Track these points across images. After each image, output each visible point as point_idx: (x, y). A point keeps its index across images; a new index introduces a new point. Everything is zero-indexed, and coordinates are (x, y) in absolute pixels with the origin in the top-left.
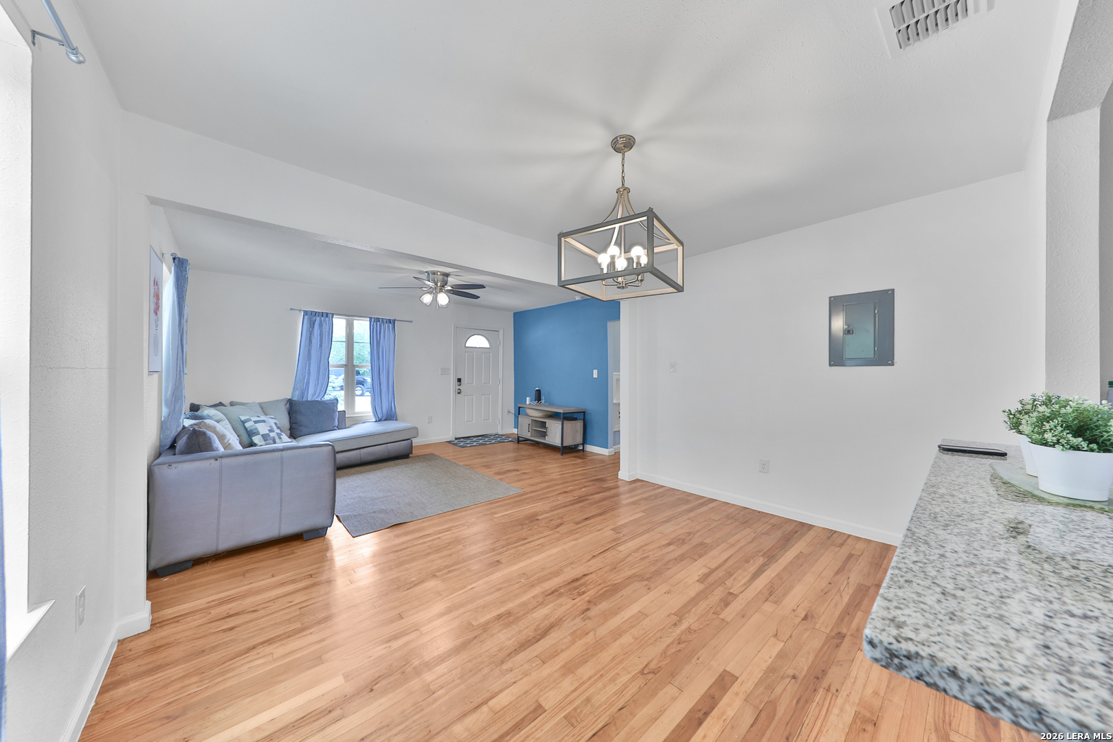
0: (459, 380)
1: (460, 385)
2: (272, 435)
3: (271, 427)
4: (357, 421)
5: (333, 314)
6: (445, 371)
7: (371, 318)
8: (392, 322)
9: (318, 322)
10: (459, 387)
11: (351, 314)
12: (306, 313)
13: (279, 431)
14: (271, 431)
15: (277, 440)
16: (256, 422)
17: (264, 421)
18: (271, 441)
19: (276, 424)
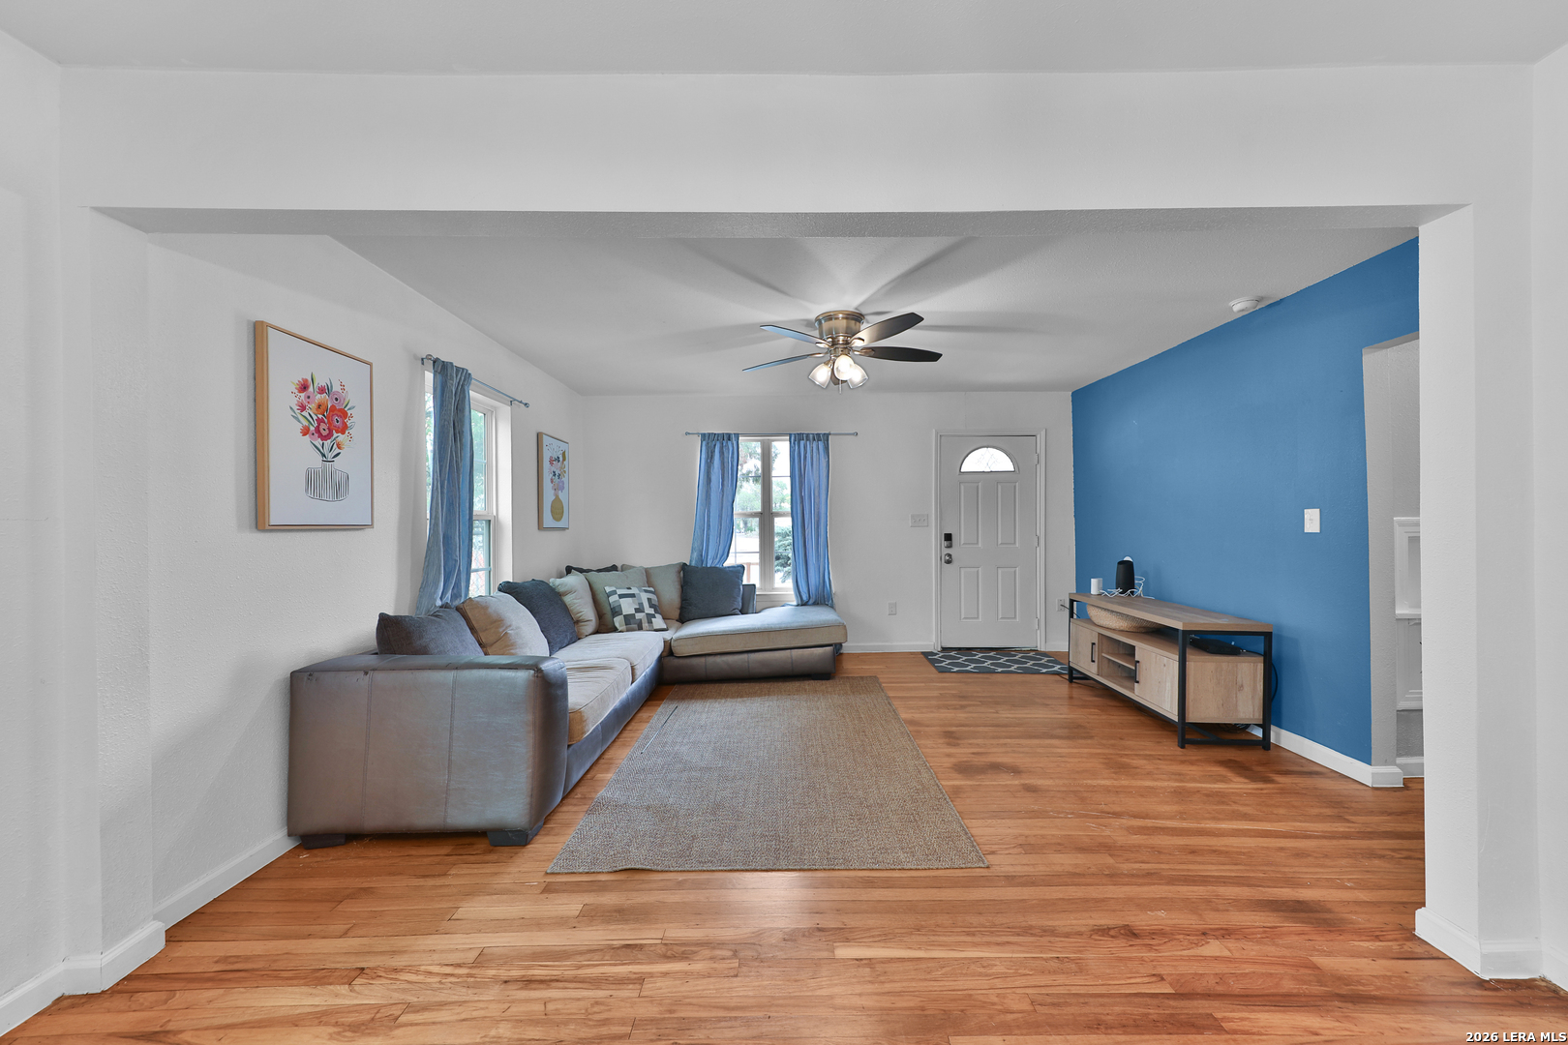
0: (948, 537)
1: (950, 546)
2: (639, 616)
3: (641, 604)
4: (772, 602)
5: (737, 436)
6: (919, 521)
7: (790, 435)
8: (824, 438)
9: (720, 447)
10: (949, 551)
11: (766, 435)
12: (703, 435)
13: (652, 611)
14: (639, 610)
15: (645, 625)
16: (621, 596)
17: (632, 596)
18: (635, 626)
19: (649, 600)
